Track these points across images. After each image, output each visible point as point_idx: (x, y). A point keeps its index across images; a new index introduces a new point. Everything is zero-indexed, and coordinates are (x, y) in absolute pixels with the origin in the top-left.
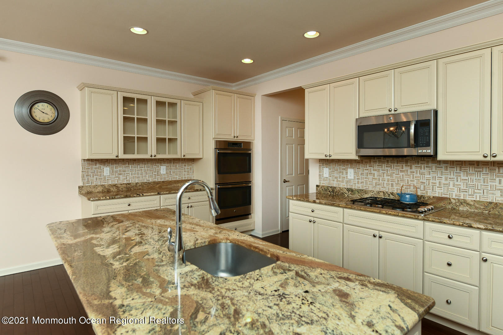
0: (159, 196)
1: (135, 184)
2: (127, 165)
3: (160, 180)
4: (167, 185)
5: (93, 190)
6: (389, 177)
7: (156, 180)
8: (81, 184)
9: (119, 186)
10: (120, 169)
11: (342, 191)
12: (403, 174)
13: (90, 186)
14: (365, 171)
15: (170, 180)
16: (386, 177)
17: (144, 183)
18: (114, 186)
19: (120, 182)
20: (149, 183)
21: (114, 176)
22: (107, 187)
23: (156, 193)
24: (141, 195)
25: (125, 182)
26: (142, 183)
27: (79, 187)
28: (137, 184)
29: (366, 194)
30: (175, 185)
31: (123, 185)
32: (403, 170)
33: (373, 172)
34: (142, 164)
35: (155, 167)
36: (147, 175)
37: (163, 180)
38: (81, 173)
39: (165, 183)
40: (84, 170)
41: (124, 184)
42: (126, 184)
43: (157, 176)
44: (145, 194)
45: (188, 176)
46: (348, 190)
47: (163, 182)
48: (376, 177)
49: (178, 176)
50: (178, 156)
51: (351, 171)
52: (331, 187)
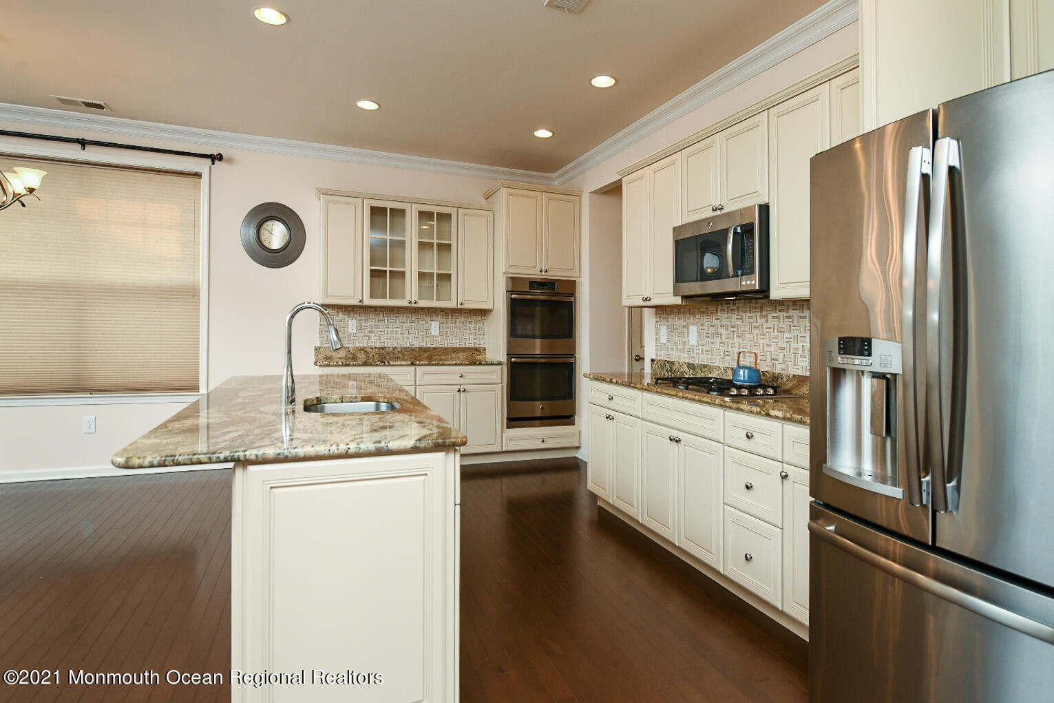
0: (413, 368)
1: (391, 349)
2: (381, 318)
3: (429, 346)
4: (440, 355)
5: (334, 354)
7: (423, 345)
8: (318, 345)
9: (369, 350)
10: (371, 323)
13: (328, 348)
15: (446, 346)
17: (405, 348)
18: (362, 350)
19: (371, 344)
20: (413, 350)
21: (362, 334)
22: (351, 351)
23: (409, 363)
24: (386, 363)
25: (378, 345)
26: (402, 348)
27: (316, 349)
28: (394, 349)
30: (453, 355)
31: (374, 350)
34: (403, 317)
35: (422, 322)
36: (410, 336)
37: (435, 346)
38: (319, 326)
39: (438, 350)
40: (322, 323)
41: (376, 348)
42: (380, 348)
43: (425, 339)
45: (475, 341)
46: (689, 366)
47: (434, 349)
49: (458, 341)
50: (452, 304)
51: (693, 329)
52: (668, 362)
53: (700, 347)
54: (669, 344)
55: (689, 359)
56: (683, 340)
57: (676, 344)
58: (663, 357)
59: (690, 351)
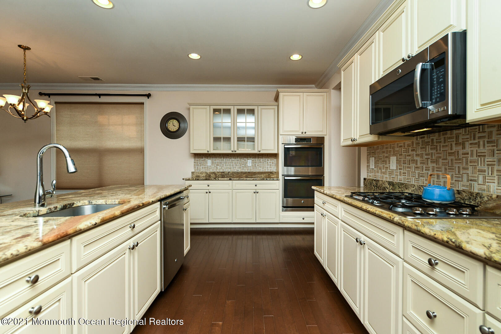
0: (231, 181)
1: (227, 173)
2: (223, 159)
3: (246, 171)
4: (252, 175)
5: (200, 175)
6: (435, 165)
7: (244, 171)
8: (193, 171)
9: (217, 173)
10: (218, 161)
11: (384, 186)
12: (453, 158)
13: (198, 172)
14: (407, 157)
15: (255, 171)
16: (430, 165)
17: (234, 172)
18: (213, 173)
19: (218, 171)
20: (238, 173)
21: (213, 166)
22: (208, 174)
23: (229, 179)
24: (217, 179)
25: (221, 171)
26: (232, 172)
27: (192, 173)
28: (229, 172)
29: (406, 189)
30: (258, 175)
31: (219, 173)
32: (452, 151)
33: (415, 158)
34: (233, 158)
35: (242, 160)
36: (237, 167)
37: (249, 171)
38: (193, 163)
39: (251, 173)
40: (195, 162)
41: (220, 172)
42: (221, 172)
43: (244, 168)
44: (219, 179)
45: (271, 169)
46: (390, 183)
47: (249, 172)
48: (419, 165)
49: (261, 169)
50: (256, 152)
51: (393, 159)
52: (375, 180)
53: (399, 171)
54: (376, 169)
55: (390, 178)
56: (386, 166)
57: (380, 169)
58: (372, 176)
59: (391, 173)
